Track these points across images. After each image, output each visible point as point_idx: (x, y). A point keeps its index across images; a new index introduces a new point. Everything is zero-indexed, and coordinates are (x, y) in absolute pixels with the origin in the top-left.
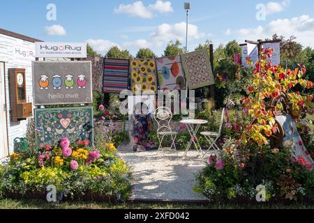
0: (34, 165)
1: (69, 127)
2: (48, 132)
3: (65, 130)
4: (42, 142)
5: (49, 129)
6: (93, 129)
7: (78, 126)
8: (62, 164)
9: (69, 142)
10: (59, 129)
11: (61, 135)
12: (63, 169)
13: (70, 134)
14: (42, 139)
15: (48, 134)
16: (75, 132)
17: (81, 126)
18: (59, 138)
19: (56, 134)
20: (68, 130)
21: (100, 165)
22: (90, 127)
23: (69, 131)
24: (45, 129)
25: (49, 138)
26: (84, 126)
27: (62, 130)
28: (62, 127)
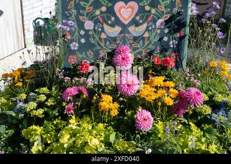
0: (53, 108)
1: (135, 23)
2: (87, 31)
3: (125, 28)
4: (73, 52)
5: (89, 25)
6: (188, 29)
7: (155, 21)
8: (115, 113)
9: (131, 57)
10: (112, 26)
11: (115, 39)
12: (117, 128)
13: (135, 39)
14: (74, 46)
15: (87, 36)
16: (146, 35)
17: (160, 21)
18: (110, 47)
19: (103, 36)
20: (132, 29)
21: (202, 121)
22: (181, 25)
23: (134, 31)
24: (81, 25)
25: (88, 46)
26: (167, 22)
27: (118, 29)
28: (118, 22)
